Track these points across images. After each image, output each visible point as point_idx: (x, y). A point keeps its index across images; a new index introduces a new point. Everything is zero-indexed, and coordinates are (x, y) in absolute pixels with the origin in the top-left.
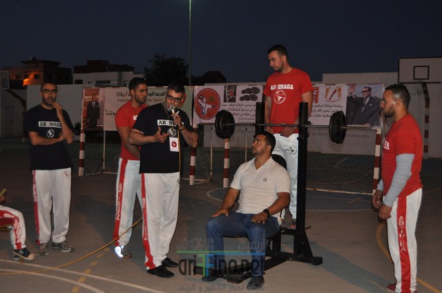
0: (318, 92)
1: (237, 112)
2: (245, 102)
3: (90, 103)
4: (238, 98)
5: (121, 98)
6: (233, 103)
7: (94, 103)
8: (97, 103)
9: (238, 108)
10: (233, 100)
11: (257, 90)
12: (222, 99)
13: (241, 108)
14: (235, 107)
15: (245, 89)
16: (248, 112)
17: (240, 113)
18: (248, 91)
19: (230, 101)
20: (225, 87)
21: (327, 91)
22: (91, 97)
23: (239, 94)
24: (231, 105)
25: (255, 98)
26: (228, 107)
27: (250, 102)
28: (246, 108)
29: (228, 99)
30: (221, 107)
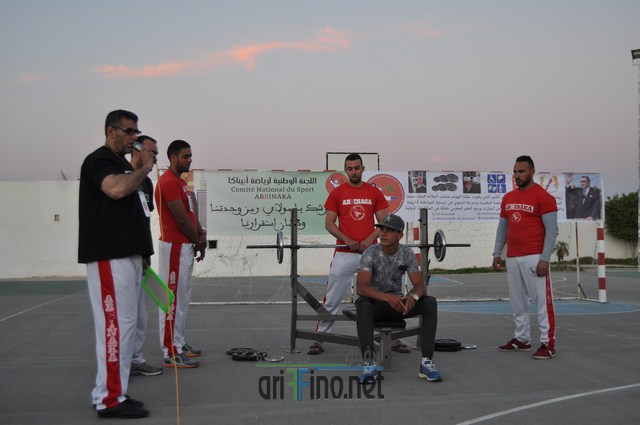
1: (430, 206)
2: (440, 193)
4: (429, 188)
6: (423, 194)
9: (431, 200)
10: (423, 190)
11: (454, 178)
12: (406, 189)
13: (436, 200)
14: (426, 199)
15: (438, 175)
16: (446, 206)
17: (435, 206)
18: (443, 178)
19: (418, 191)
20: (409, 173)
23: (430, 183)
24: (420, 197)
25: (453, 188)
26: (415, 199)
27: (447, 193)
28: (442, 200)
29: (414, 189)
30: (406, 199)
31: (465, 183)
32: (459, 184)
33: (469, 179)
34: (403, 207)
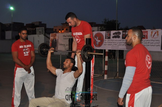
0: (147, 34)
2: (115, 39)
3: (53, 40)
4: (111, 37)
5: (65, 38)
6: (109, 39)
7: (54, 40)
8: (56, 40)
9: (111, 41)
10: (109, 38)
11: (120, 33)
12: (104, 38)
13: (113, 41)
14: (110, 41)
15: (114, 33)
16: (116, 44)
17: (113, 44)
18: (116, 33)
20: (106, 32)
21: (152, 32)
22: (53, 37)
23: (112, 35)
25: (119, 37)
26: (107, 41)
27: (117, 39)
28: (115, 42)
29: (107, 37)
30: (104, 41)
31: (123, 35)
32: (121, 36)
33: (124, 33)
34: (103, 44)
